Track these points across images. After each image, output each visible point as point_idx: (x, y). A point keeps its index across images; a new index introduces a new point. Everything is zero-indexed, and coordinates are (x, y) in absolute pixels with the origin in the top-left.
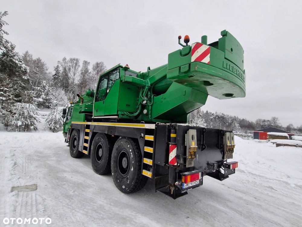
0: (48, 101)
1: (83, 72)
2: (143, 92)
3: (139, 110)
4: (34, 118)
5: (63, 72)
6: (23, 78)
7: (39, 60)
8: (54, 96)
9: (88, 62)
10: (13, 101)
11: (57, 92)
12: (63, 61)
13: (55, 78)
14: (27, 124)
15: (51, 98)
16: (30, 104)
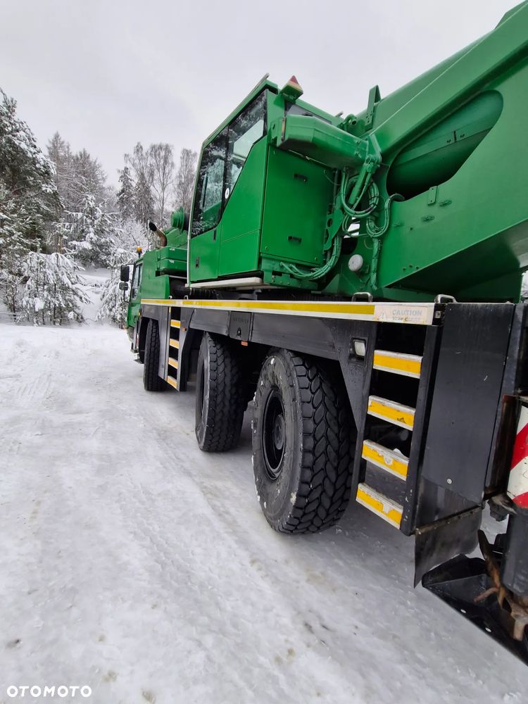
0: (103, 250)
1: (183, 180)
2: (353, 186)
3: (333, 258)
4: (73, 291)
5: (138, 184)
6: (44, 189)
7: (84, 157)
8: (117, 235)
9: (193, 152)
10: (22, 247)
11: (125, 227)
12: (136, 154)
13: (122, 201)
14: (57, 305)
15: (111, 242)
16: (59, 254)
